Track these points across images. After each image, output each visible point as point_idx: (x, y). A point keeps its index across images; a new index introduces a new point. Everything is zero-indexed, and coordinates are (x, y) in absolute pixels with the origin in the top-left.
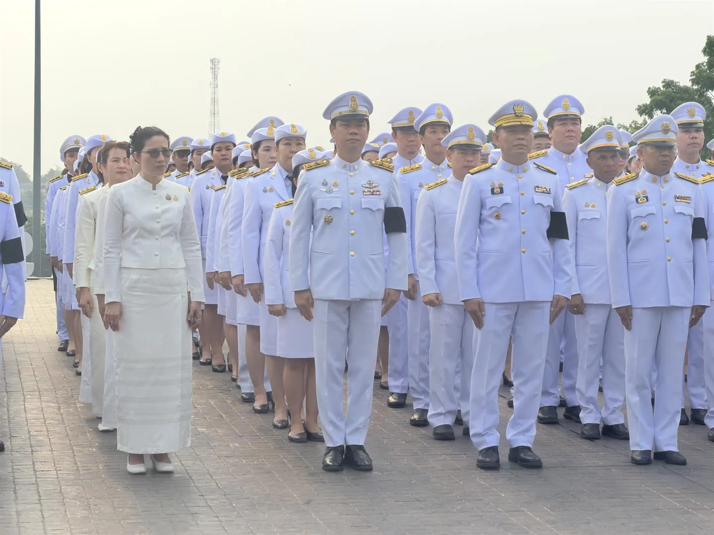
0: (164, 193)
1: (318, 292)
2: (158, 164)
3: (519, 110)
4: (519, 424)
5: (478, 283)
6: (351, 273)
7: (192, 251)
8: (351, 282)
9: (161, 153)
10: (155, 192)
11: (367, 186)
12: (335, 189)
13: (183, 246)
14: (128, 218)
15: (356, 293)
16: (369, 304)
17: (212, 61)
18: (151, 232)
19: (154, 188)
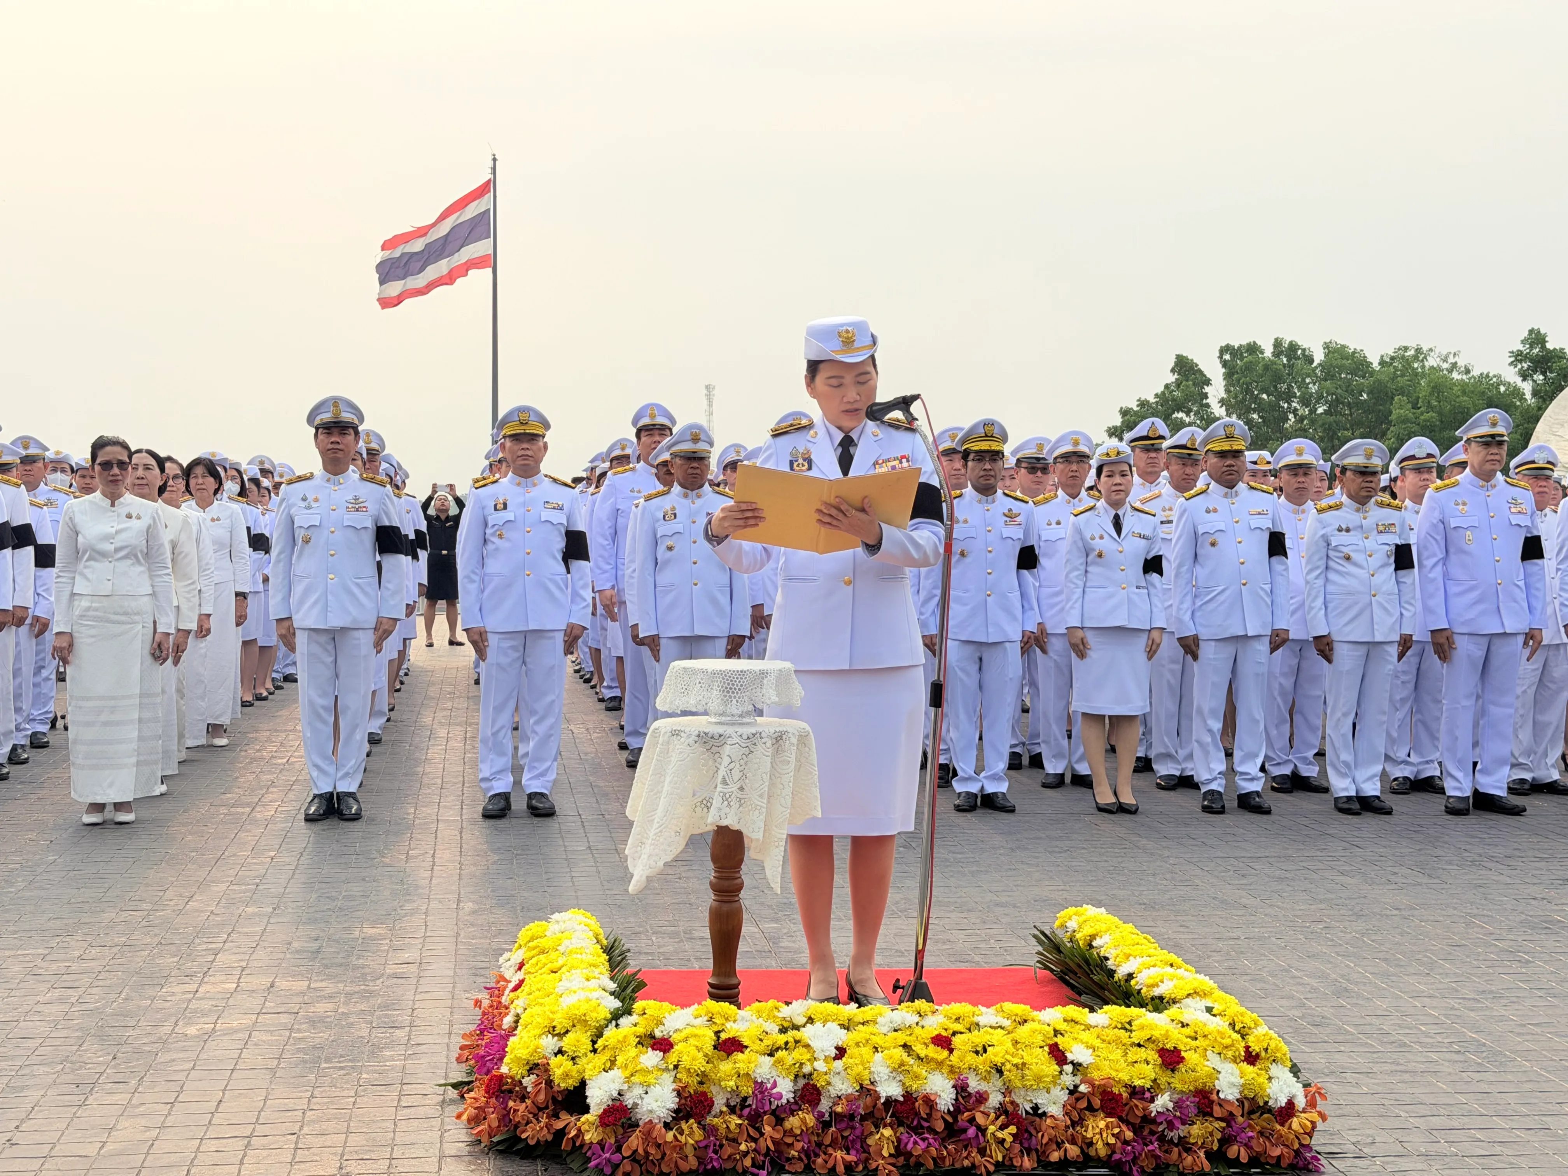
0: (124, 511)
1: (298, 621)
2: (111, 478)
3: (523, 416)
4: (535, 767)
5: (480, 610)
6: (330, 597)
7: (159, 576)
8: (329, 609)
9: (115, 466)
10: (113, 509)
11: (353, 501)
12: (314, 505)
13: (149, 570)
14: (80, 538)
15: (335, 621)
16: (356, 634)
17: (707, 387)
18: (103, 555)
19: (113, 505)
